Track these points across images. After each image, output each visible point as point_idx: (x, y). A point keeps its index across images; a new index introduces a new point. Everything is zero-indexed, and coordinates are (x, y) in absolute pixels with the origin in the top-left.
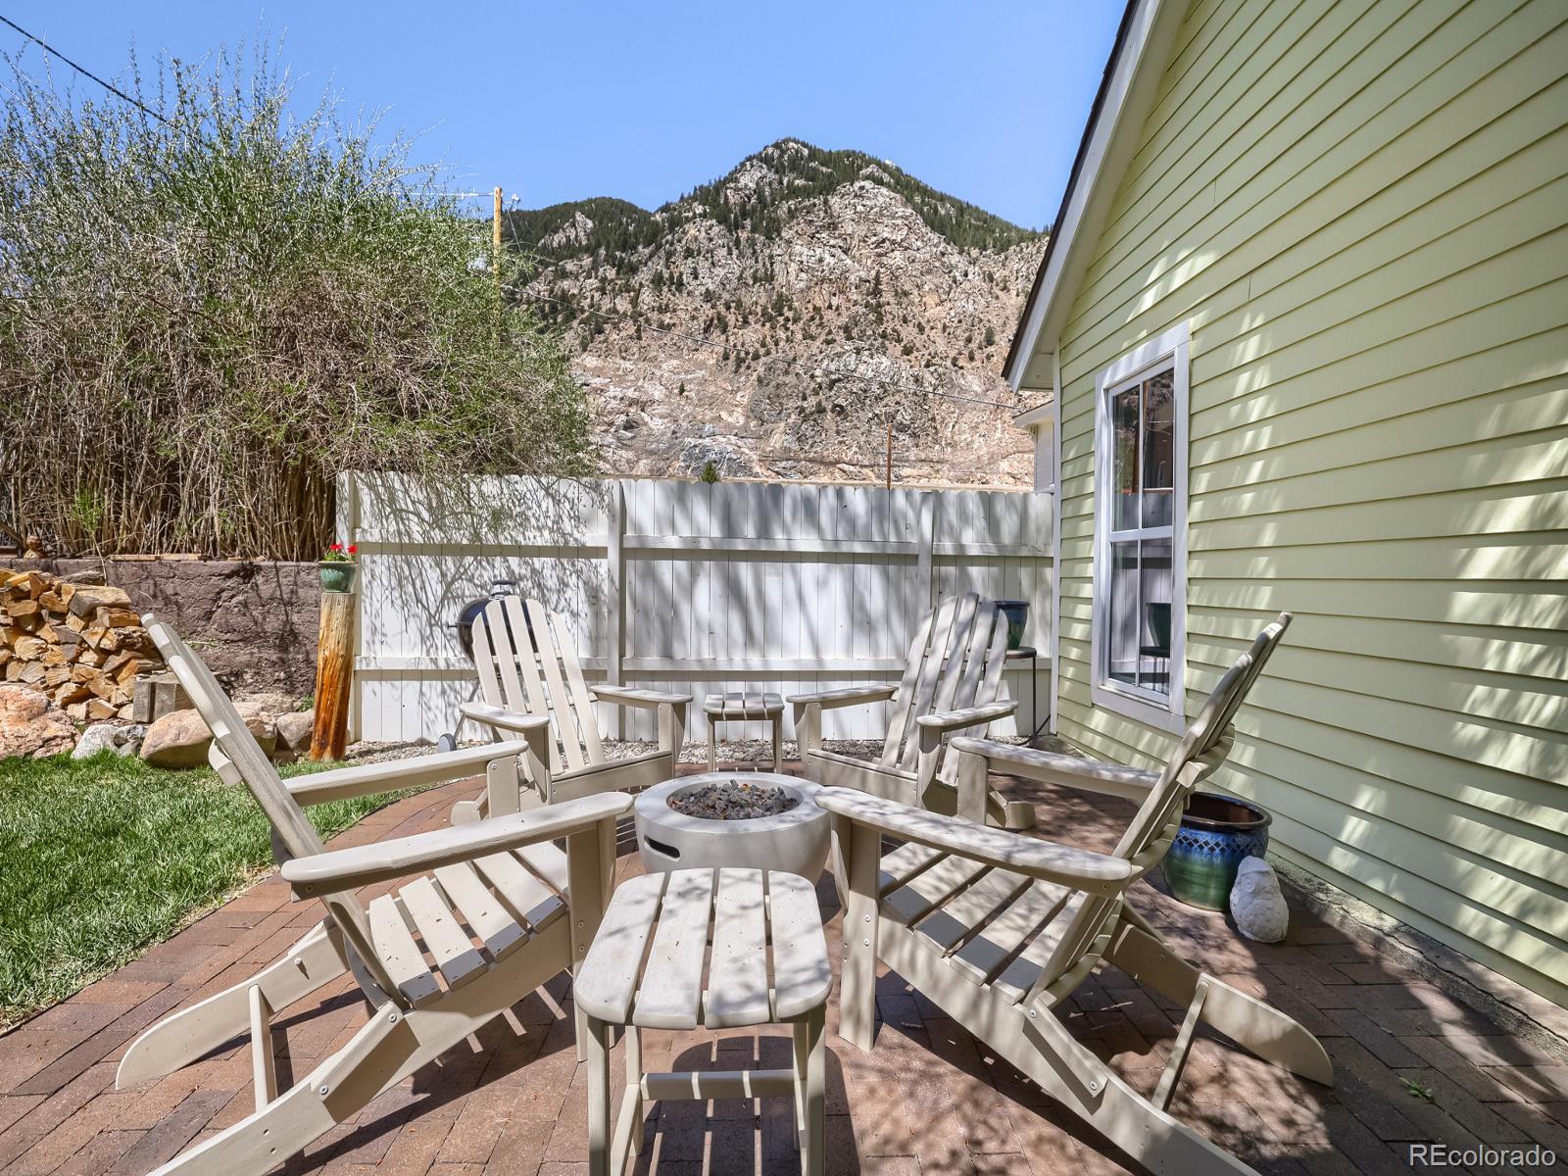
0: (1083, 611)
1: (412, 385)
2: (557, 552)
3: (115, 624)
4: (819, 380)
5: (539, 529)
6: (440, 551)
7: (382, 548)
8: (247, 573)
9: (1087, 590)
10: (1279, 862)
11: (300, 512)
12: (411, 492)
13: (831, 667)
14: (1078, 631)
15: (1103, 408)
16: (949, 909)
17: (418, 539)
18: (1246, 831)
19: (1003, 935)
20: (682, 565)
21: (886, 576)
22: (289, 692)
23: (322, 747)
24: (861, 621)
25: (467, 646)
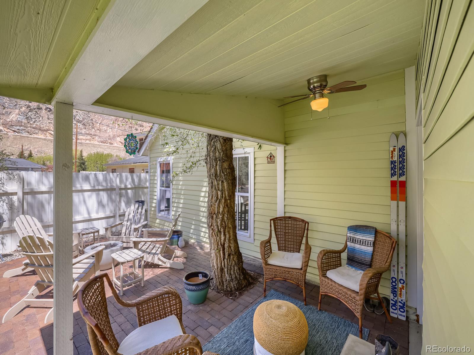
0: (155, 201)
9: (155, 197)
10: (184, 238)
13: (93, 218)
14: (154, 205)
15: (158, 165)
16: (147, 250)
18: (180, 234)
19: (154, 251)
21: (107, 193)
24: (100, 204)
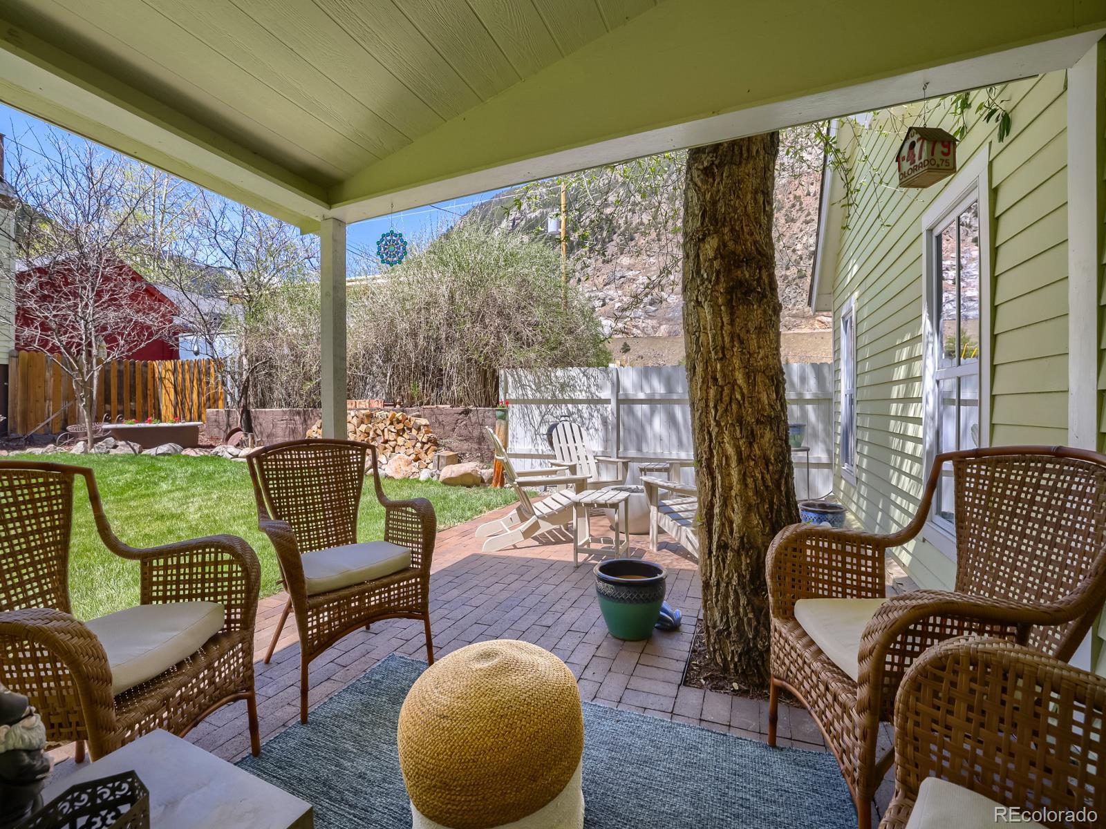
0: (839, 429)
1: (527, 332)
2: (588, 402)
3: (427, 432)
4: (799, 253)
5: (581, 391)
6: (538, 402)
7: (516, 401)
8: (467, 412)
9: (840, 418)
11: (485, 386)
12: (527, 377)
14: (838, 440)
15: (842, 327)
17: (530, 397)
20: (646, 407)
22: (482, 462)
23: (497, 482)
25: (551, 444)
